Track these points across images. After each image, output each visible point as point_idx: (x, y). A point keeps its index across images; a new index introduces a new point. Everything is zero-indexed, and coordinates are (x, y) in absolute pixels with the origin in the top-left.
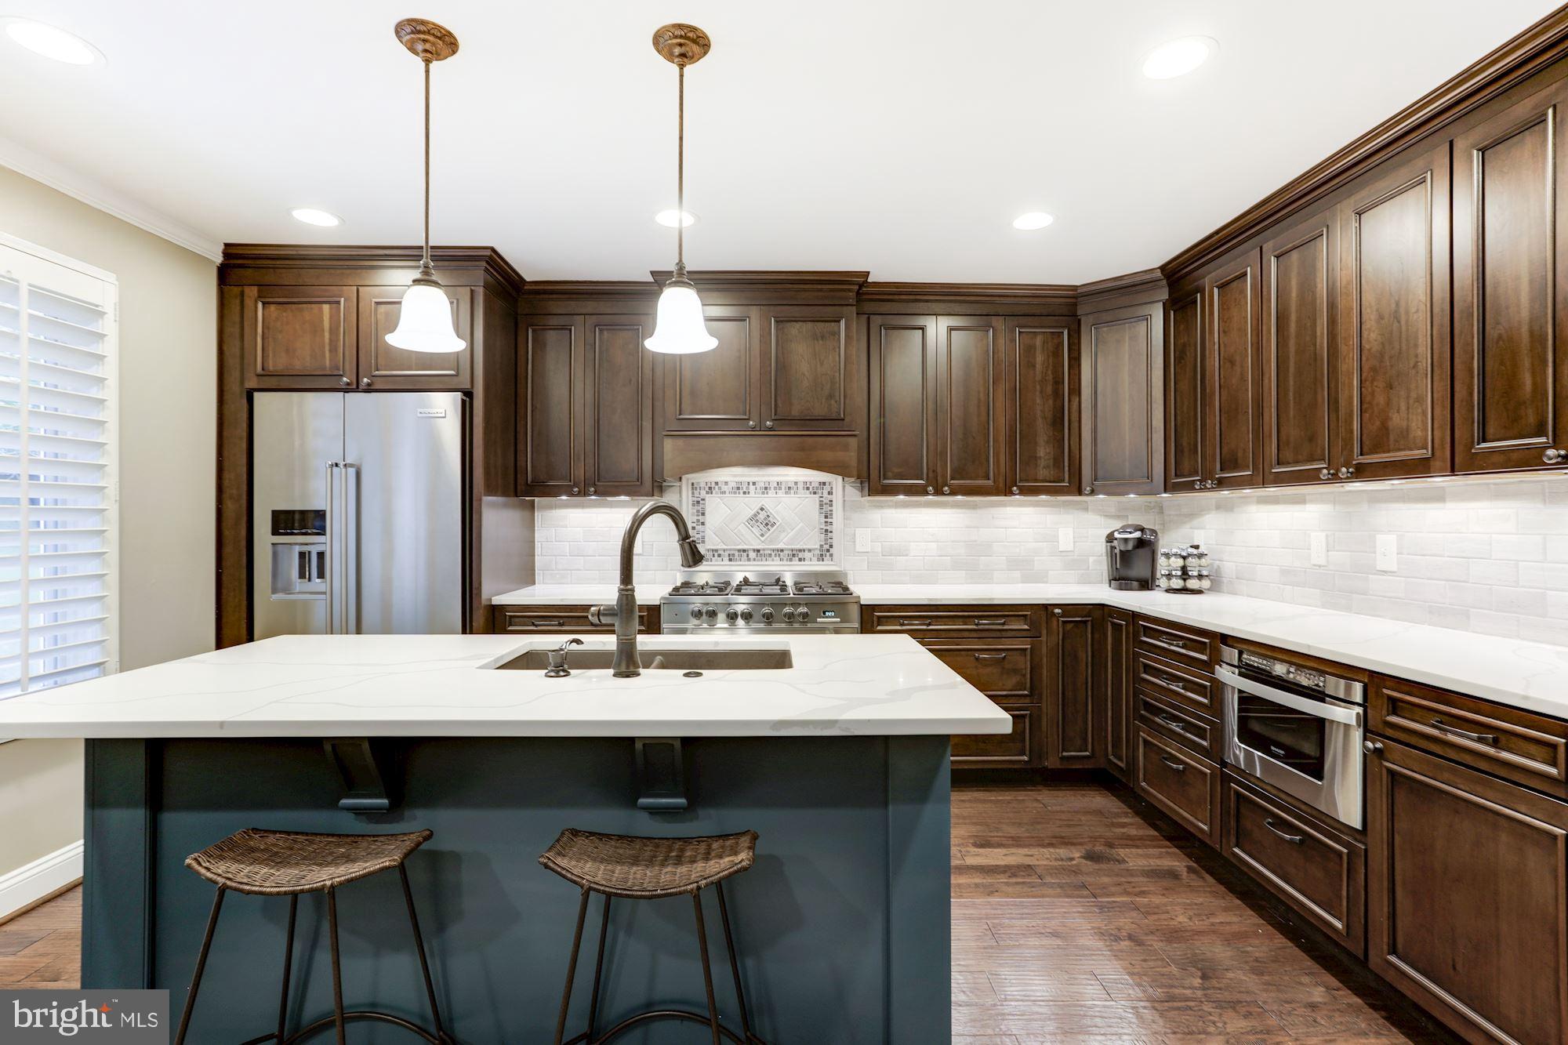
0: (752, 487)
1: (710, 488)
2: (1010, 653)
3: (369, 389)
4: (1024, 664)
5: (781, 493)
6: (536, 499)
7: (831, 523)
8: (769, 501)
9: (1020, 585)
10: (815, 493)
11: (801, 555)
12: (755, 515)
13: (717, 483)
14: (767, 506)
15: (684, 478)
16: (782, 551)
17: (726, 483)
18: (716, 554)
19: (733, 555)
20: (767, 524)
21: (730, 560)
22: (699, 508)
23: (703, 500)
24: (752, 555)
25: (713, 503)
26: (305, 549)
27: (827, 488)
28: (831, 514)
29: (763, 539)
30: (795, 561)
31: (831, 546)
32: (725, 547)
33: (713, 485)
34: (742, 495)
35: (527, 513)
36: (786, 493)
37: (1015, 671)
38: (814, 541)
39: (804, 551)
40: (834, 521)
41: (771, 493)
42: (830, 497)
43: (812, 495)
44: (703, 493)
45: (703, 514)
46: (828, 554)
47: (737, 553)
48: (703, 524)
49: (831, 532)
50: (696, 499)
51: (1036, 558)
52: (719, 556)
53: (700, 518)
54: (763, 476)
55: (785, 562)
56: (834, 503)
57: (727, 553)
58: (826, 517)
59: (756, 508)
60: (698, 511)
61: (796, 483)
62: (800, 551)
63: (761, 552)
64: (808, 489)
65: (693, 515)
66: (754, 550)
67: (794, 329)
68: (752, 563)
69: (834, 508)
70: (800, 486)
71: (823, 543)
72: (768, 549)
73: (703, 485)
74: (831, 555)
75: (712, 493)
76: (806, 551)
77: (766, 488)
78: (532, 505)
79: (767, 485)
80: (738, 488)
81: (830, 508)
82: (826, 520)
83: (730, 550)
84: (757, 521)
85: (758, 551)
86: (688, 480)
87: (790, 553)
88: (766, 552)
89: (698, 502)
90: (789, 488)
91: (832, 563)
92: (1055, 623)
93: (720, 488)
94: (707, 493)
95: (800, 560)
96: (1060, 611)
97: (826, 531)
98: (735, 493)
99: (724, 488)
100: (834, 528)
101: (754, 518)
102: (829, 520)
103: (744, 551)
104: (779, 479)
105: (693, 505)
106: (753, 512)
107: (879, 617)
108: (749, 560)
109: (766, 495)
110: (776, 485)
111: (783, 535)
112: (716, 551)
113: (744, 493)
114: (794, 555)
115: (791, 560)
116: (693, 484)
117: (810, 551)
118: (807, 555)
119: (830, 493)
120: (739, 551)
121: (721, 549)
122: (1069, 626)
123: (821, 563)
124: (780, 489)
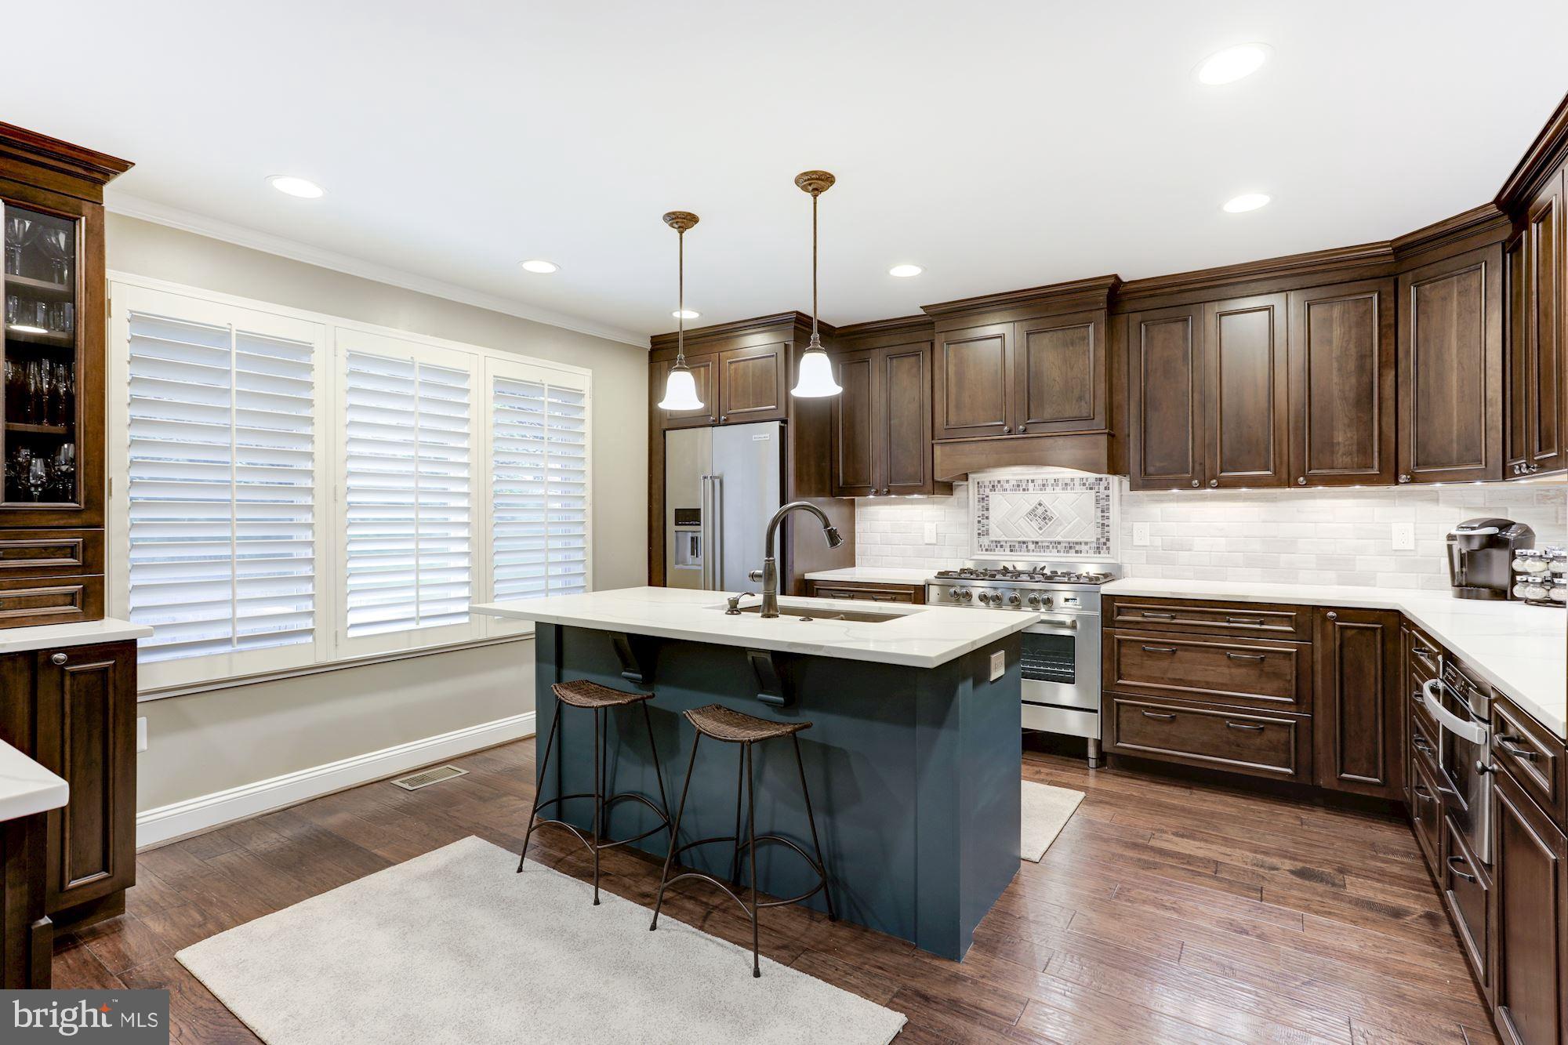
0: (1031, 485)
1: (993, 486)
2: (1270, 655)
3: (727, 424)
4: (1288, 668)
5: (1058, 489)
6: (856, 498)
7: (1108, 518)
8: (1046, 497)
9: (1336, 587)
10: (1091, 489)
11: (1078, 548)
12: (1034, 510)
13: (999, 482)
14: (1045, 502)
15: (971, 476)
16: (1059, 543)
17: (1008, 481)
18: (999, 545)
19: (1014, 546)
20: (1045, 518)
21: (1011, 551)
22: (984, 504)
23: (988, 496)
24: (1031, 546)
25: (996, 499)
26: (695, 535)
27: (1103, 484)
28: (1108, 509)
29: (1041, 532)
30: (1072, 553)
31: (1108, 540)
32: (1006, 539)
33: (996, 483)
34: (1021, 492)
35: (845, 510)
36: (1063, 489)
37: (1277, 675)
38: (1091, 534)
39: (1081, 543)
40: (1111, 515)
41: (1049, 489)
42: (1107, 492)
43: (1089, 491)
44: (987, 491)
45: (987, 509)
46: (1105, 547)
47: (1017, 545)
48: (987, 518)
49: (1108, 526)
50: (981, 496)
51: (1358, 557)
52: (1002, 546)
53: (985, 512)
54: (1041, 473)
55: (1062, 554)
56: (1111, 498)
57: (1008, 545)
58: (1103, 511)
59: (1035, 503)
60: (983, 507)
61: (1072, 480)
62: (1077, 543)
63: (1040, 544)
64: (1084, 484)
65: (979, 510)
66: (1033, 542)
67: (1045, 339)
68: (1031, 553)
69: (1111, 503)
70: (1077, 482)
71: (1100, 536)
72: (1046, 541)
73: (987, 484)
74: (1108, 548)
75: (995, 491)
76: (1083, 544)
77: (1044, 485)
78: (852, 503)
79: (1045, 482)
80: (1018, 486)
81: (1107, 503)
82: (1103, 514)
83: (1011, 542)
84: (1035, 515)
85: (1037, 543)
86: (974, 479)
87: (1067, 545)
88: (1044, 544)
89: (983, 499)
90: (1066, 484)
91: (1108, 555)
92: (1330, 627)
93: (1002, 486)
94: (991, 490)
95: (1077, 552)
96: (1334, 614)
97: (1103, 524)
98: (1015, 490)
99: (1006, 486)
100: (1111, 522)
101: (1032, 513)
102: (1106, 514)
103: (1024, 543)
104: (1056, 476)
105: (979, 501)
106: (1031, 508)
107: (1119, 607)
108: (1028, 551)
109: (1044, 492)
110: (1053, 482)
111: (1060, 528)
112: (999, 542)
113: (1024, 490)
114: (1071, 548)
115: (1068, 552)
116: (978, 483)
117: (1086, 543)
118: (1083, 547)
119: (1107, 488)
120: (1019, 542)
121: (1003, 541)
122: (1350, 633)
123: (1098, 555)
124: (1057, 485)
